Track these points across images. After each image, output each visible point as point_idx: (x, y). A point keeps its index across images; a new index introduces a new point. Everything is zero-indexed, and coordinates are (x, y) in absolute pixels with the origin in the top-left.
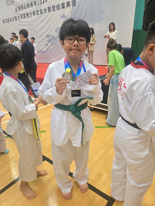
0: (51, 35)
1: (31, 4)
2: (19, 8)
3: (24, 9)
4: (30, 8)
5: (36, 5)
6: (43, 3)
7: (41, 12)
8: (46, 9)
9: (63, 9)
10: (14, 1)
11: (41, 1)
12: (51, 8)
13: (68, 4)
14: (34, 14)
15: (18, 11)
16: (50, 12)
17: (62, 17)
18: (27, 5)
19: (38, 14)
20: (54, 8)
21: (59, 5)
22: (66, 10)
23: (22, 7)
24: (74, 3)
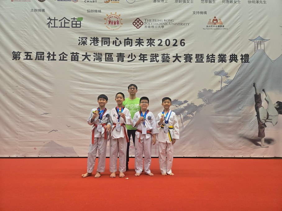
1: (138, 41)
2: (94, 40)
3: (113, 44)
4: (134, 46)
5: (154, 45)
6: (174, 45)
7: (166, 59)
8: (180, 57)
9: (222, 62)
10: (81, 24)
11: (168, 41)
12: (192, 57)
13: (233, 58)
14: (144, 58)
15: (91, 44)
16: (190, 62)
17: (218, 74)
18: (125, 40)
19: (154, 60)
20: (200, 58)
21: (213, 55)
22: (227, 66)
23: (106, 41)
24: (245, 58)
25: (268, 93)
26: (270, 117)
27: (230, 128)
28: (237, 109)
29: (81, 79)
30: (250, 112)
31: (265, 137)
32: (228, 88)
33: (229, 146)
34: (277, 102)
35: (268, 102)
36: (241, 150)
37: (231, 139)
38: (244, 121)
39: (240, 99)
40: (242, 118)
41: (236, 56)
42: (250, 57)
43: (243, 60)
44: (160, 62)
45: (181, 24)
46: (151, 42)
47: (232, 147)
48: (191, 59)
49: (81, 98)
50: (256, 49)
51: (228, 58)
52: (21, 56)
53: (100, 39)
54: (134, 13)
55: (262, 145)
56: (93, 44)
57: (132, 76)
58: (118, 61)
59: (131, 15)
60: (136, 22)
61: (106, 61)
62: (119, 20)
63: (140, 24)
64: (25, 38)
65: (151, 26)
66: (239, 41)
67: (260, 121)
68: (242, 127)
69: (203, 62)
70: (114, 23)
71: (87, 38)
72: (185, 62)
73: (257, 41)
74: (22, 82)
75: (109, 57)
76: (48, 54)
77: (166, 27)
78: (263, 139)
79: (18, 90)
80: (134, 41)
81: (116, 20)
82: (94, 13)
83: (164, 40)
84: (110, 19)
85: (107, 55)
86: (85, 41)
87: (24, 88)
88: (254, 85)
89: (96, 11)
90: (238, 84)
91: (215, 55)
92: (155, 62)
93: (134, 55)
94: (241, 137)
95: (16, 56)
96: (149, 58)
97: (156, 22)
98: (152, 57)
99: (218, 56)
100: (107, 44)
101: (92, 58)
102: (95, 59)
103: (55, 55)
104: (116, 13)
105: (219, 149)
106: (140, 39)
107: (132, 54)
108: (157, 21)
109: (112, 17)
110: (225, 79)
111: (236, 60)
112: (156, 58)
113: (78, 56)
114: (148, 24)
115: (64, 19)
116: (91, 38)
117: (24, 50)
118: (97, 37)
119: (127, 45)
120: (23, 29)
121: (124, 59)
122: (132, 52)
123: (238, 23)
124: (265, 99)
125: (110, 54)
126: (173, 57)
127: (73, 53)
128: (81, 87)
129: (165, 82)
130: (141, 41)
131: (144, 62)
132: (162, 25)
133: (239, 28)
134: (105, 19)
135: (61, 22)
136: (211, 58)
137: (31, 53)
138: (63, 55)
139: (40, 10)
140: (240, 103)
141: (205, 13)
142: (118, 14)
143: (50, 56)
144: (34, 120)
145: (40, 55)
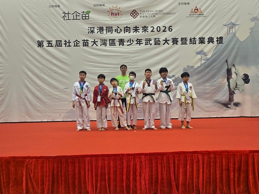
0: (173, 76)
1: (135, 28)
2: (100, 29)
3: (115, 32)
4: (132, 33)
5: (148, 32)
6: (164, 31)
7: (157, 42)
8: (169, 40)
9: (202, 44)
10: (89, 17)
11: (158, 28)
12: (178, 40)
13: (211, 40)
14: (140, 43)
15: (97, 33)
16: (177, 44)
17: (198, 53)
18: (125, 28)
19: (148, 43)
20: (184, 41)
21: (194, 38)
22: (206, 46)
23: (109, 29)
24: (220, 40)
25: (237, 67)
26: (238, 86)
27: (207, 96)
28: (213, 80)
29: (92, 60)
30: (223, 83)
31: (234, 102)
32: (206, 64)
33: (207, 109)
34: (244, 75)
35: (237, 75)
36: (215, 111)
37: (208, 104)
38: (218, 89)
39: (215, 73)
40: (217, 88)
41: (213, 38)
42: (223, 39)
43: (218, 42)
44: (153, 45)
45: (169, 13)
46: (145, 29)
47: (209, 109)
48: (177, 41)
49: (92, 75)
50: (228, 33)
51: (206, 40)
52: (44, 44)
53: (105, 28)
54: (131, 6)
55: (231, 108)
56: (99, 32)
57: (131, 57)
58: (120, 46)
59: (129, 7)
60: (133, 13)
61: (110, 45)
62: (119, 12)
63: (136, 14)
64: (46, 29)
65: (145, 16)
66: (215, 26)
67: (230, 89)
68: (217, 94)
69: (187, 44)
70: (115, 15)
71: (94, 28)
72: (172, 44)
73: (230, 26)
74: (47, 65)
75: (112, 42)
76: (64, 41)
77: (157, 16)
78: (232, 103)
79: (44, 71)
80: (131, 28)
81: (117, 12)
82: (99, 7)
83: (155, 27)
84: (112, 11)
85: (111, 41)
86: (93, 30)
87: (47, 69)
88: (227, 61)
89: (101, 5)
90: (214, 61)
91: (196, 39)
92: (149, 45)
93: (132, 40)
94: (215, 102)
95: (40, 44)
96: (144, 42)
97: (149, 13)
98: (146, 41)
99: (199, 39)
100: (110, 32)
101: (99, 43)
102: (101, 44)
103: (71, 42)
104: (116, 6)
105: (199, 112)
106: (136, 27)
107: (130, 39)
108: (150, 11)
109: (114, 9)
110: (204, 57)
111: (213, 42)
112: (149, 42)
113: (88, 42)
114: (142, 14)
115: (76, 13)
116: (98, 27)
117: (46, 39)
118: (102, 27)
119: (126, 32)
120: (44, 22)
121: (125, 43)
122: (130, 38)
123: (215, 12)
124: (235, 72)
125: (113, 40)
126: (163, 40)
127: (84, 40)
128: (91, 67)
129: (157, 61)
130: (137, 28)
131: (140, 45)
132: (154, 15)
133: (215, 15)
134: (108, 11)
135: (74, 16)
136: (193, 40)
137: (52, 41)
138: (77, 42)
139: (56, 6)
140: (215, 76)
141: (189, 3)
142: (118, 7)
143: (67, 43)
144: (57, 93)
145: (59, 43)
